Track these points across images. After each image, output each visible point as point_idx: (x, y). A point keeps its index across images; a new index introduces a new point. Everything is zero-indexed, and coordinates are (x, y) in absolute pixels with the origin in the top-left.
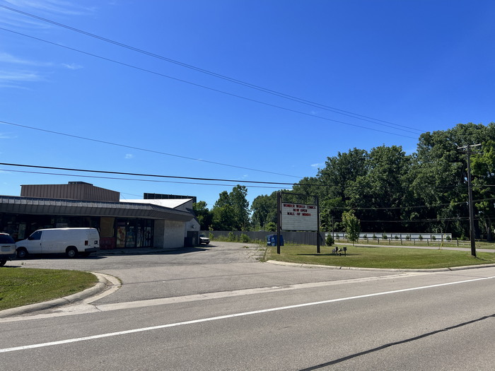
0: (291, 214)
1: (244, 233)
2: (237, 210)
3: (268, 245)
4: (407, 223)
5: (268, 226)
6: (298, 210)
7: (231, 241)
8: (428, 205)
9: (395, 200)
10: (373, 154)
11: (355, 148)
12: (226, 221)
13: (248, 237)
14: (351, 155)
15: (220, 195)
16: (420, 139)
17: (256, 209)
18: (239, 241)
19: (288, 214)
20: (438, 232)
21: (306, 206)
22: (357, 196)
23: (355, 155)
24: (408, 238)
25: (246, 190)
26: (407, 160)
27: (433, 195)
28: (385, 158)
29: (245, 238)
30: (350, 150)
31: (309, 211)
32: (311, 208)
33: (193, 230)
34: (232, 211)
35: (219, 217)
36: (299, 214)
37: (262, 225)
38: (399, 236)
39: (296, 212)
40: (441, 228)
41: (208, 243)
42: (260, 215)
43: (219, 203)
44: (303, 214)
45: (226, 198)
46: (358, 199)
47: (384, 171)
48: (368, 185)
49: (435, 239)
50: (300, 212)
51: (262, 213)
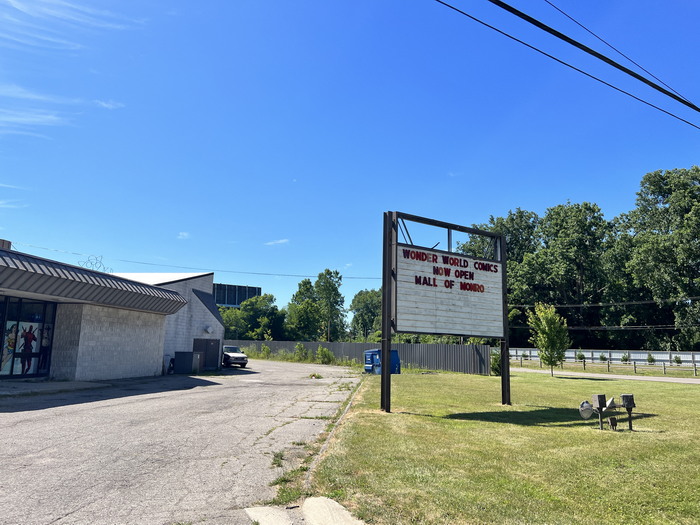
0: (426, 282)
1: (324, 346)
2: (324, 311)
3: (368, 371)
4: (613, 332)
5: (375, 336)
6: (447, 272)
7: (300, 360)
8: (659, 301)
9: (587, 294)
10: (550, 218)
11: (519, 209)
12: (306, 327)
13: (331, 354)
14: (512, 220)
15: (300, 285)
16: (643, 184)
17: (358, 310)
18: (313, 360)
19: (418, 281)
20: (672, 350)
21: (471, 262)
22: (525, 287)
23: (518, 221)
24: (625, 360)
25: (340, 278)
26: (610, 226)
27: (667, 282)
28: (572, 222)
29: (325, 356)
30: (510, 212)
31: (481, 278)
32: (486, 268)
33: (207, 337)
34: (317, 311)
35: (295, 320)
36: (449, 284)
37: (366, 335)
38: (607, 355)
39: (441, 279)
40: (677, 344)
41: (243, 365)
42: (363, 320)
43: (298, 297)
44: (464, 287)
45: (308, 290)
46: (527, 291)
47: (571, 244)
48: (542, 268)
49: (679, 361)
50: (452, 277)
51: (366, 317)
